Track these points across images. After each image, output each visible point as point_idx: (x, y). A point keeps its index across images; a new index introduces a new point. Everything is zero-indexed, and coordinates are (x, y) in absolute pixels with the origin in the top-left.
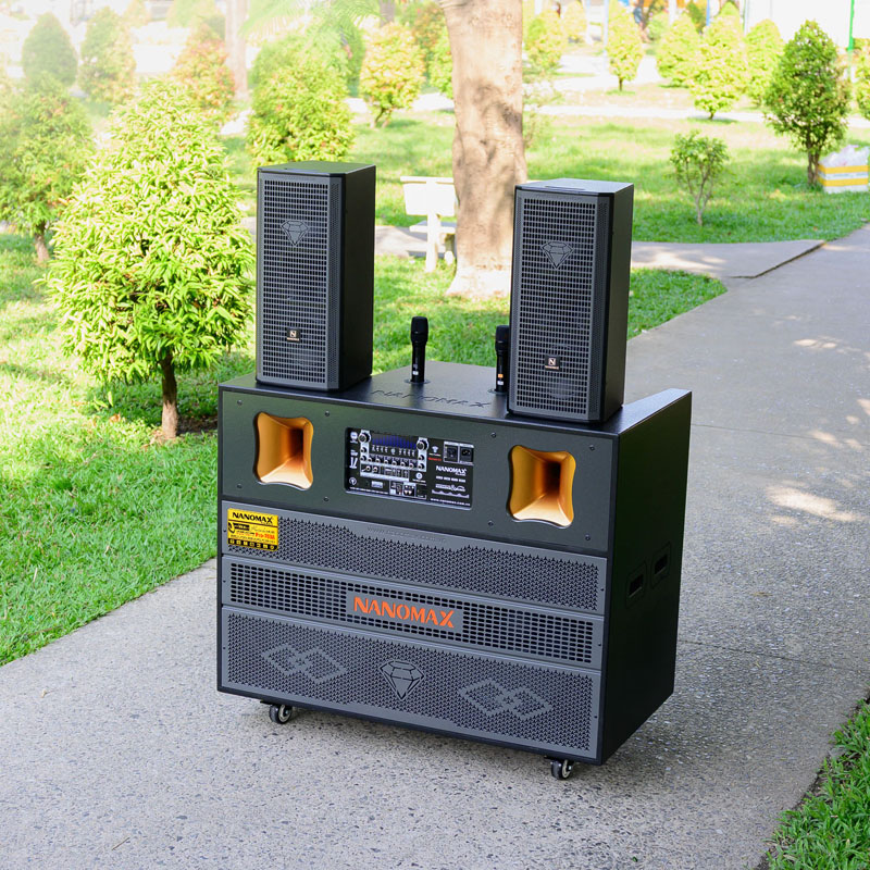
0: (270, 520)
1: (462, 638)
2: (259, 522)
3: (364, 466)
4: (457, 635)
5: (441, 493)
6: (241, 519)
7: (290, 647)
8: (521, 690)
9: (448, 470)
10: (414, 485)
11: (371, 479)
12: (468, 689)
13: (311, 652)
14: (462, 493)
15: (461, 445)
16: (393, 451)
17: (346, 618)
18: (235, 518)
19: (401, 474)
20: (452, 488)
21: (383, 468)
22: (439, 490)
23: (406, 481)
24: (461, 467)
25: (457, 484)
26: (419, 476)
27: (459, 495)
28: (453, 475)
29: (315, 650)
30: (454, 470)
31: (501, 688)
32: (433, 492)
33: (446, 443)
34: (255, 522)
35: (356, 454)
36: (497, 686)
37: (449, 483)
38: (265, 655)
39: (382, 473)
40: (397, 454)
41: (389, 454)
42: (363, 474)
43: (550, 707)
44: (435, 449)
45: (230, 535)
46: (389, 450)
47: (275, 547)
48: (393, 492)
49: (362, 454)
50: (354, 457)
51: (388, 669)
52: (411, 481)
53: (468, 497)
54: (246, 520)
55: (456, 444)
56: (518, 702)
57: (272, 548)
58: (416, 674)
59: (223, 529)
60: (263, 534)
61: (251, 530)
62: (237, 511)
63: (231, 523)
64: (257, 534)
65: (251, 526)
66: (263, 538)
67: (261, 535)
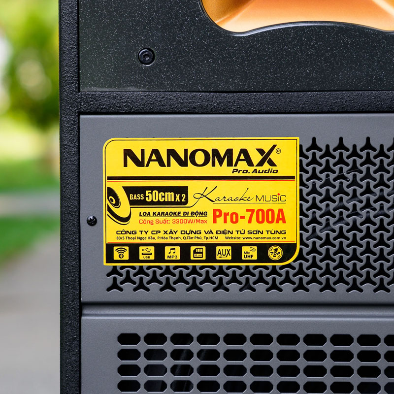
0: (266, 157)
2: (225, 170)
6: (154, 169)
18: (133, 169)
34: (208, 170)
45: (111, 231)
47: (288, 249)
54: (175, 169)
57: (275, 254)
59: (86, 214)
60: (241, 209)
61: (195, 204)
62: (136, 146)
63: (118, 187)
64: (217, 214)
65: (194, 188)
66: (243, 224)
67: (235, 218)
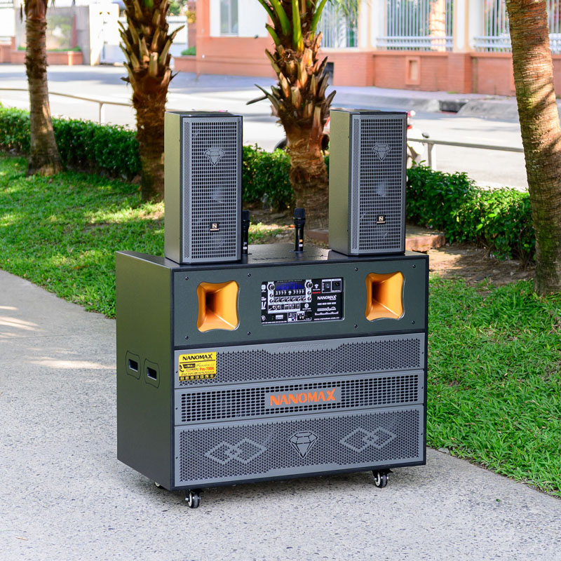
0: (210, 356)
1: (341, 405)
2: (202, 360)
3: (271, 307)
4: (338, 404)
5: (321, 314)
6: (189, 360)
7: (226, 444)
8: (378, 429)
9: (325, 298)
10: (304, 312)
11: (275, 315)
12: (346, 438)
13: (241, 442)
14: (334, 311)
15: (333, 280)
16: (290, 292)
17: (265, 412)
18: (185, 361)
19: (295, 307)
20: (328, 309)
21: (283, 305)
22: (319, 312)
23: (298, 311)
24: (333, 294)
25: (330, 306)
26: (307, 306)
27: (332, 313)
28: (328, 301)
29: (244, 441)
30: (329, 297)
31: (366, 432)
32: (316, 314)
33: (323, 281)
34: (199, 360)
35: (265, 299)
36: (363, 431)
37: (326, 306)
38: (207, 454)
39: (283, 309)
40: (292, 294)
41: (287, 294)
42: (270, 312)
43: (395, 436)
44: (317, 286)
45: (180, 374)
46: (287, 292)
47: (214, 375)
48: (290, 320)
49: (269, 298)
50: (264, 302)
51: (294, 440)
52: (301, 310)
53: (337, 313)
54: (193, 360)
55: (330, 280)
56: (376, 438)
57: (212, 376)
58: (313, 438)
59: (175, 371)
60: (205, 367)
61: (196, 367)
62: (186, 356)
63: (182, 365)
64: (201, 369)
65: (196, 364)
66: (206, 371)
67: (204, 369)
